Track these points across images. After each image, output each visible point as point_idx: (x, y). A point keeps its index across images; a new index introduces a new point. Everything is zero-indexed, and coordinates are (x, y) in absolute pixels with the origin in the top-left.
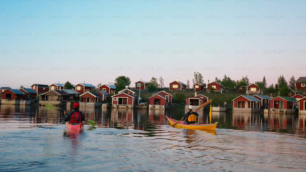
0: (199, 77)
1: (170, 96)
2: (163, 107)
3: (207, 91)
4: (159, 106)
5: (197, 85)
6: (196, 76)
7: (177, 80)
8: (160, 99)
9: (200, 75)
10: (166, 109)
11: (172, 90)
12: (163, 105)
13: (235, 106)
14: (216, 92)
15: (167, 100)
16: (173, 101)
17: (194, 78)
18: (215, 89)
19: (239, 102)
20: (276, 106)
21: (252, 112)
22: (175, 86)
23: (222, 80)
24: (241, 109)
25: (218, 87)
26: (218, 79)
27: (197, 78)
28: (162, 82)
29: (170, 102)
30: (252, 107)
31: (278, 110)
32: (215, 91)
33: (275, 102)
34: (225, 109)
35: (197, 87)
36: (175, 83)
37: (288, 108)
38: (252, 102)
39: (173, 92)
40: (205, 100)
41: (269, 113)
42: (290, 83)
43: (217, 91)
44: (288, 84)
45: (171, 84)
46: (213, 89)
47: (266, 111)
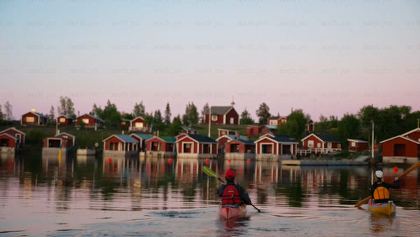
0: (67, 104)
1: (22, 135)
2: (13, 149)
3: (76, 126)
4: (7, 148)
5: (62, 117)
6: (63, 102)
7: (33, 111)
8: (8, 140)
9: (69, 101)
10: (17, 153)
11: (25, 125)
12: (12, 147)
13: (107, 148)
14: (89, 129)
15: (18, 141)
16: (27, 141)
17: (60, 105)
18: (87, 125)
19: (111, 144)
20: (154, 149)
21: (126, 156)
22: (30, 120)
23: (103, 108)
24: (113, 152)
25: (92, 121)
26: (98, 107)
27: (64, 105)
28: (8, 110)
29: (22, 143)
30: (126, 149)
31: (155, 153)
32: (86, 127)
33: (153, 144)
34: (93, 152)
35: (63, 120)
36: (30, 114)
37: (166, 151)
38: (127, 144)
39: (27, 127)
40: (70, 140)
41: (146, 157)
42: (203, 113)
43: (90, 127)
44: (200, 115)
45: (24, 116)
46: (84, 124)
47: (142, 154)
